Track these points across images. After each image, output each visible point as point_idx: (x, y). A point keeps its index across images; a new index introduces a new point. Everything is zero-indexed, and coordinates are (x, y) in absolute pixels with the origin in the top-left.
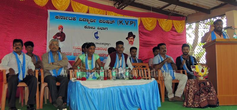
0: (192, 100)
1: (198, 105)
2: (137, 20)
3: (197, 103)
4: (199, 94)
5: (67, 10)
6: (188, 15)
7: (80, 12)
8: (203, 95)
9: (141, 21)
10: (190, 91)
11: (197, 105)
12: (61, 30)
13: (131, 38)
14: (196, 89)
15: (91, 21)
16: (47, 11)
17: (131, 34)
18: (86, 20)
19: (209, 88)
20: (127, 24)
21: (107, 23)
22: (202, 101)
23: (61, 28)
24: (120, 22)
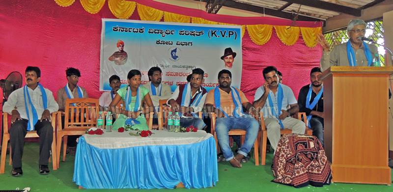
0: (282, 171)
1: (291, 181)
2: (239, 29)
3: (289, 177)
4: (294, 162)
5: (131, 18)
6: (327, 18)
7: (150, 20)
8: (300, 164)
9: (246, 31)
10: (281, 155)
11: (288, 181)
12: (120, 48)
13: (229, 57)
15: (166, 33)
16: (101, 21)
18: (160, 31)
19: (312, 152)
20: (223, 36)
21: (191, 35)
23: (122, 44)
24: (212, 34)
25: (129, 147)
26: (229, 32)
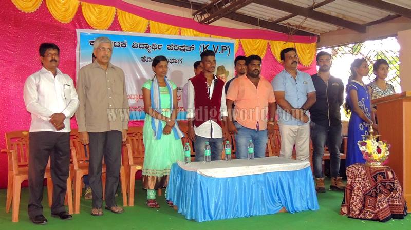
0: (359, 205)
1: (373, 215)
2: (233, 44)
3: (370, 212)
5: (111, 28)
6: (321, 33)
8: (383, 196)
9: (240, 46)
10: (356, 188)
11: (370, 215)
13: (221, 76)
14: (369, 186)
15: (153, 48)
16: (75, 33)
17: (221, 70)
18: (145, 45)
19: (391, 183)
21: (181, 50)
22: (381, 208)
26: (222, 47)
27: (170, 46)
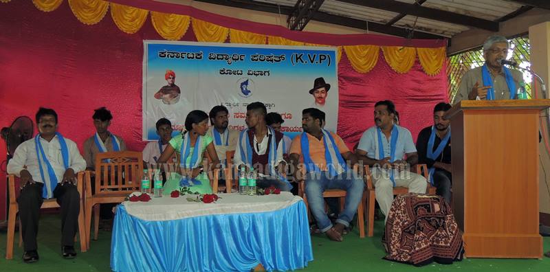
1: (408, 258)
2: (334, 52)
3: (406, 252)
4: (413, 232)
5: (183, 39)
6: (453, 34)
7: (209, 41)
8: (422, 234)
9: (344, 54)
11: (405, 257)
12: (170, 80)
13: (320, 90)
15: (234, 60)
16: (142, 44)
17: (320, 83)
18: (224, 57)
20: (312, 62)
21: (268, 61)
23: (171, 75)
24: (297, 59)
25: (186, 217)
26: (320, 56)
27: (255, 57)
